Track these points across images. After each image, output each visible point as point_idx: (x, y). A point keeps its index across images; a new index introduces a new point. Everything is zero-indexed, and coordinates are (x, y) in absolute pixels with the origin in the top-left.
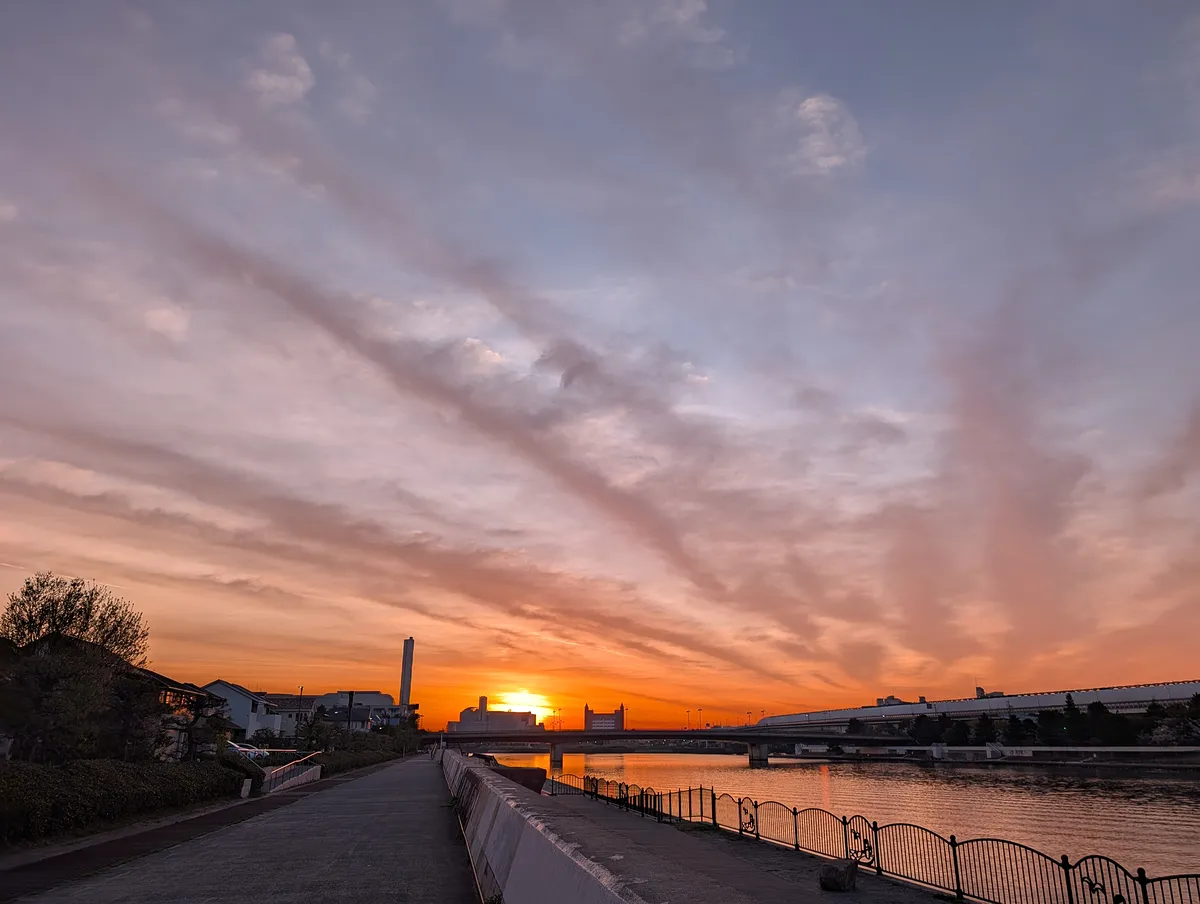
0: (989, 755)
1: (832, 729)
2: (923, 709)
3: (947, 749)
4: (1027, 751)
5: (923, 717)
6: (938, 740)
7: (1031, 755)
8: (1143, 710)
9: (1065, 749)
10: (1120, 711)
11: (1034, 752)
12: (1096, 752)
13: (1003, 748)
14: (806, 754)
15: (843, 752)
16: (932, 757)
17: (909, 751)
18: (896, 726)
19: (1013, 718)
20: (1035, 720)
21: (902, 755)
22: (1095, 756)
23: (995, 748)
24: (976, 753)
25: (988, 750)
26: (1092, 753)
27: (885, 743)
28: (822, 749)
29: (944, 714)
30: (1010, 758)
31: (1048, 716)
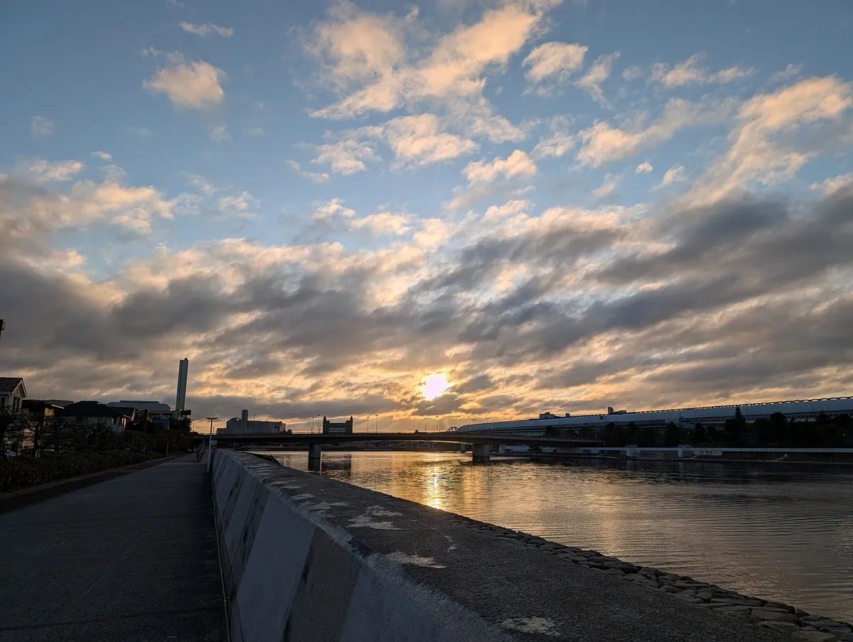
0: (680, 455)
3: (639, 450)
4: (717, 452)
6: (630, 443)
7: (720, 454)
11: (723, 452)
12: (787, 453)
13: (693, 449)
14: (508, 453)
15: (541, 452)
16: (627, 457)
17: (603, 451)
18: (577, 432)
19: (699, 426)
21: (597, 454)
22: (786, 455)
23: (685, 449)
24: (666, 453)
25: (680, 451)
27: (578, 445)
28: (525, 448)
30: (700, 457)
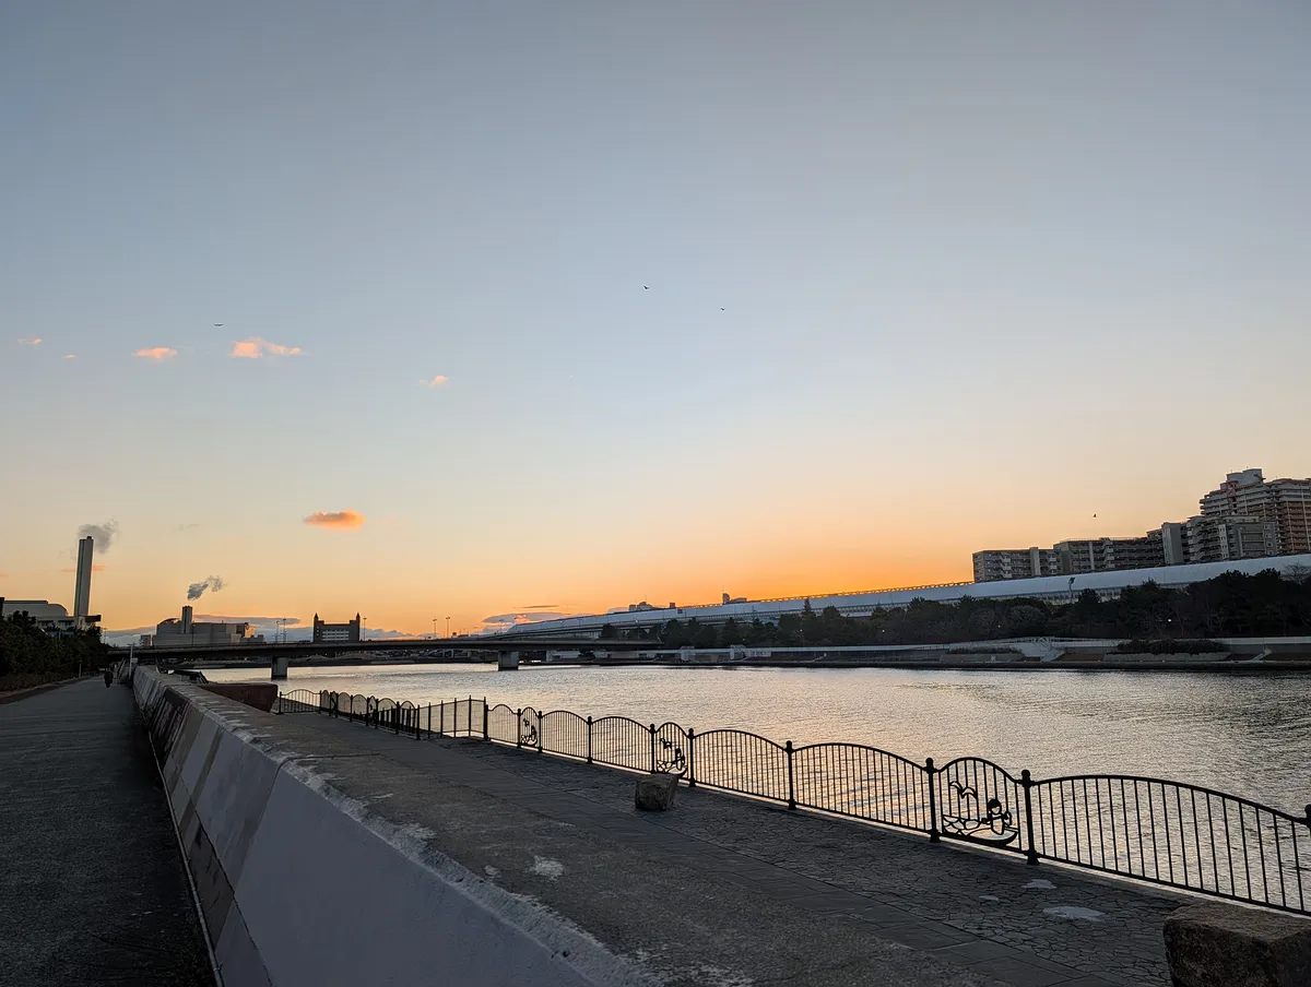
0: (732, 656)
1: (584, 635)
2: (674, 615)
3: (694, 651)
4: (767, 652)
5: (674, 621)
6: (687, 644)
8: (870, 614)
9: (800, 649)
10: (851, 615)
11: (772, 653)
12: (826, 652)
13: (744, 650)
14: (558, 661)
15: (594, 657)
16: (680, 660)
17: (658, 654)
18: (647, 631)
19: (757, 622)
20: (776, 623)
21: (652, 658)
22: (825, 655)
23: (739, 651)
24: (721, 656)
25: (732, 651)
26: (822, 653)
27: (635, 647)
28: (575, 654)
29: (694, 618)
31: (786, 619)
